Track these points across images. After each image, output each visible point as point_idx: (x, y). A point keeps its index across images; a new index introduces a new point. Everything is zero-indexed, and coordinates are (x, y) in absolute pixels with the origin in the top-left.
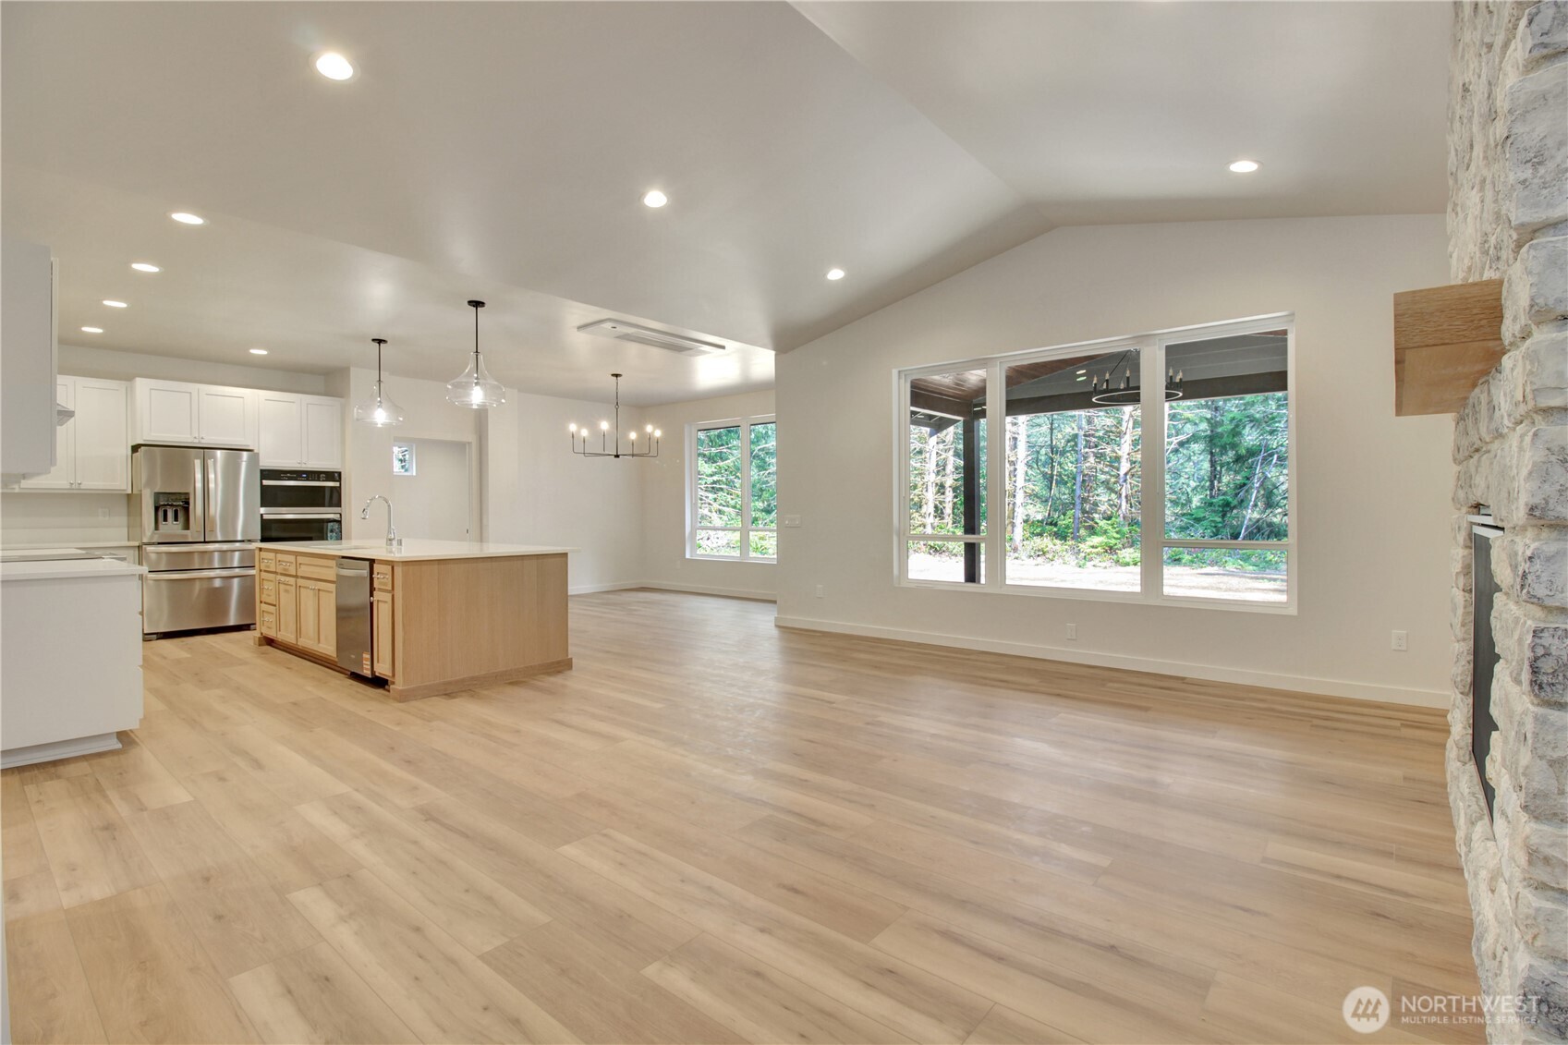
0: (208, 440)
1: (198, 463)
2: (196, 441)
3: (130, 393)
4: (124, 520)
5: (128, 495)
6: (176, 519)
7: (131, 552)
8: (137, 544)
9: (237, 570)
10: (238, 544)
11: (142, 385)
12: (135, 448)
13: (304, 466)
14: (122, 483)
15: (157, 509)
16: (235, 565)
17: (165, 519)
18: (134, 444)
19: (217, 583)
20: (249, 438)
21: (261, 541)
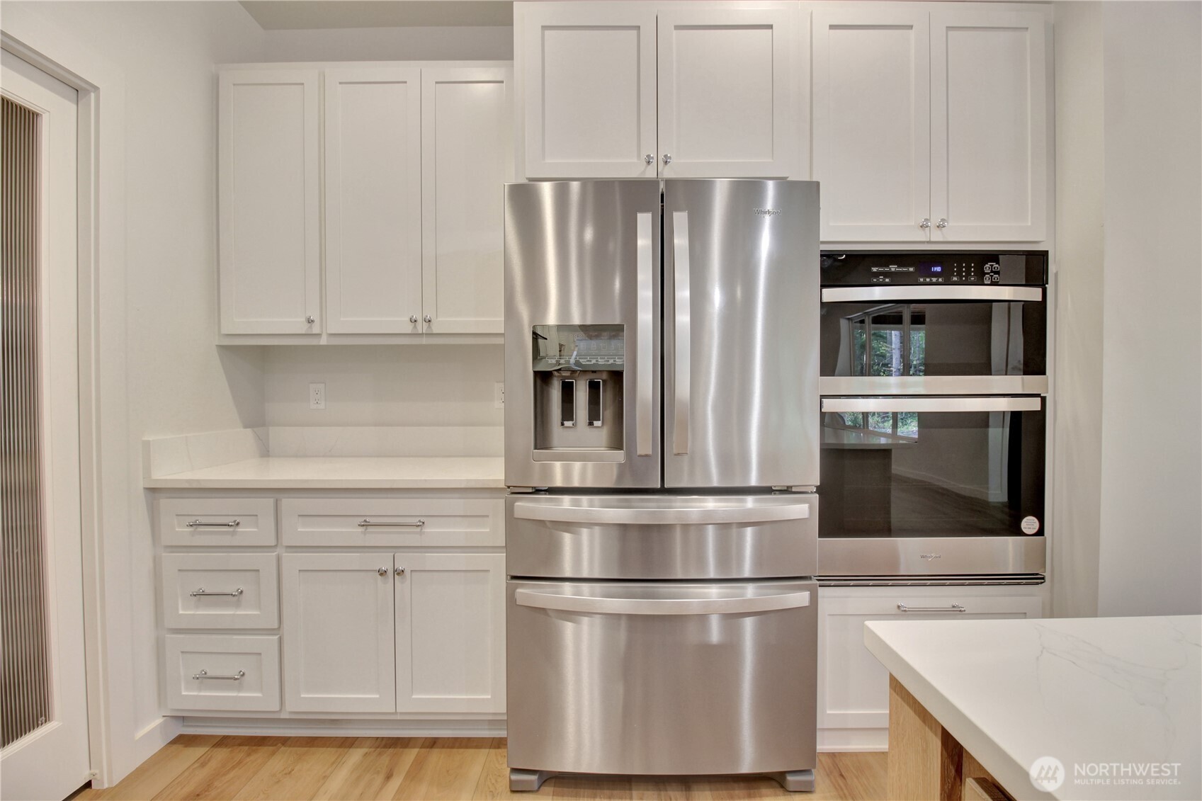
1: (645, 222)
6: (594, 415)
7: (490, 504)
9: (749, 590)
10: (750, 502)
13: (937, 236)
15: (543, 378)
16: (748, 574)
17: (568, 413)
19: (715, 634)
20: (773, 159)
21: (820, 490)
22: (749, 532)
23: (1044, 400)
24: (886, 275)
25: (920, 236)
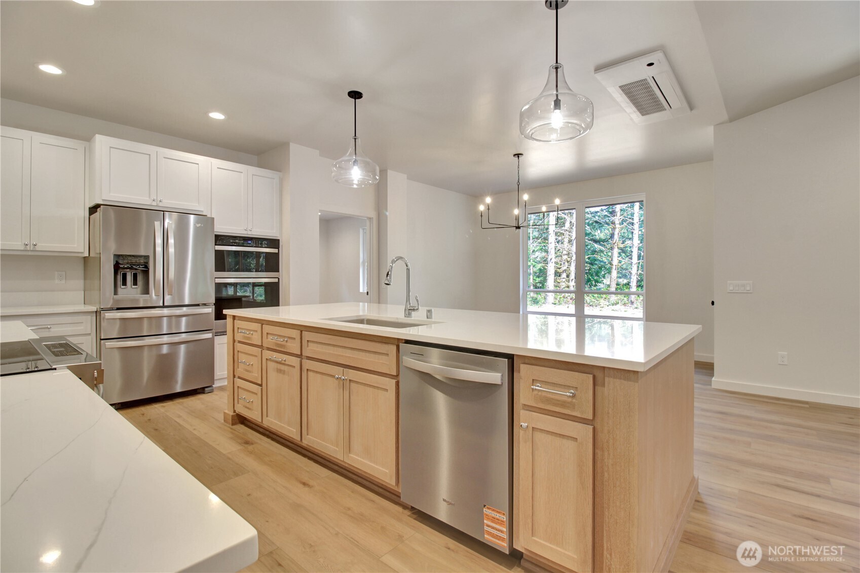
0: (167, 203)
1: (156, 227)
2: (154, 204)
3: (89, 153)
4: (80, 283)
5: (85, 258)
6: (135, 283)
7: (89, 317)
8: (94, 309)
9: (184, 335)
10: (185, 309)
11: (102, 142)
12: (93, 209)
13: (249, 233)
14: (78, 245)
15: (116, 272)
16: (183, 331)
17: (124, 283)
18: (92, 204)
19: (165, 350)
20: (199, 204)
21: (214, 304)
22: (184, 319)
23: (279, 279)
24: (235, 243)
25: (245, 232)
